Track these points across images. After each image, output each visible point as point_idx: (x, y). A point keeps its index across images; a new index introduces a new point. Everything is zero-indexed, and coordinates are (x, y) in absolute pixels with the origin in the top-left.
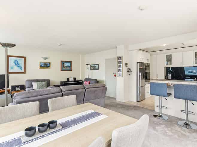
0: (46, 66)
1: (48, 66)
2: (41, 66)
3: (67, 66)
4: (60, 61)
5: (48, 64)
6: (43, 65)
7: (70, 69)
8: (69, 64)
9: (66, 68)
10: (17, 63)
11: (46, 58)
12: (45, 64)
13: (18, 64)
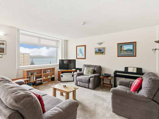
0: (100, 51)
1: (102, 51)
2: (96, 52)
3: (126, 51)
4: (117, 45)
5: (102, 49)
6: (97, 51)
7: (132, 53)
8: (131, 47)
9: (125, 53)
10: (81, 50)
11: (100, 44)
12: (99, 49)
13: (82, 52)
